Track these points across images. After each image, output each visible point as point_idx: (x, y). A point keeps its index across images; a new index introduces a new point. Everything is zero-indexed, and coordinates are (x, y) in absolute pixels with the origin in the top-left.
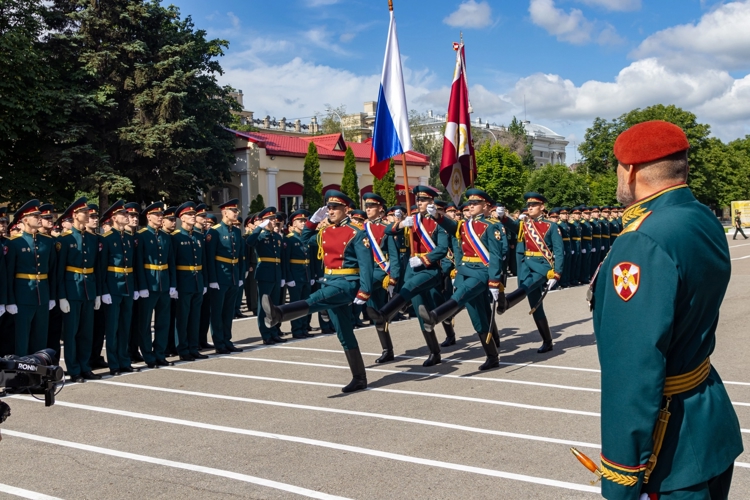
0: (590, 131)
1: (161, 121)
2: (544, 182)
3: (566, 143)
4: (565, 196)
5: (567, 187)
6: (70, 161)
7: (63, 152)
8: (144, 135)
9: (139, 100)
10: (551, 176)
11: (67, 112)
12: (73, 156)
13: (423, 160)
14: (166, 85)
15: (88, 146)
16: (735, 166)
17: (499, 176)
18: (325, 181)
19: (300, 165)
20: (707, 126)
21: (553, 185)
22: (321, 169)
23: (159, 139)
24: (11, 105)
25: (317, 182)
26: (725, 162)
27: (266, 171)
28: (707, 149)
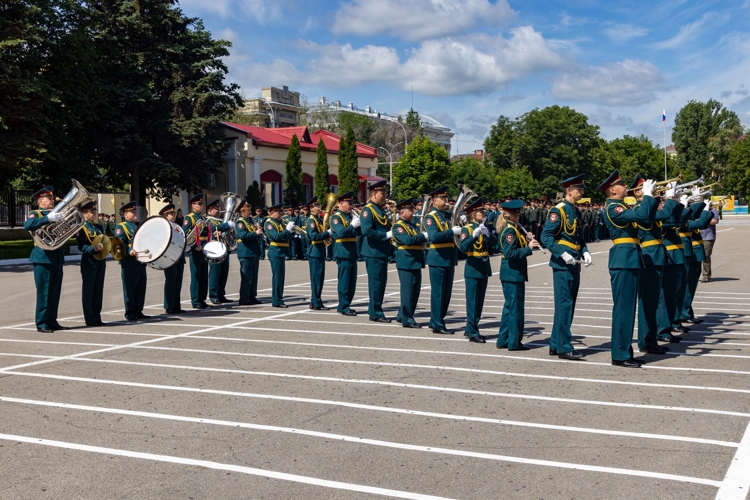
0: (494, 127)
1: (196, 115)
2: (463, 175)
3: (451, 135)
4: (483, 189)
5: (485, 180)
6: (123, 148)
7: (118, 140)
8: (181, 127)
9: (177, 96)
10: (470, 169)
11: (123, 105)
12: (125, 143)
13: (372, 153)
14: (200, 84)
15: (137, 135)
16: (616, 164)
17: (431, 169)
18: (305, 169)
19: (284, 155)
20: (597, 127)
21: (472, 178)
22: (302, 160)
23: (195, 131)
24: (79, 98)
25: (300, 170)
26: (608, 161)
27: (252, 159)
28: (597, 149)
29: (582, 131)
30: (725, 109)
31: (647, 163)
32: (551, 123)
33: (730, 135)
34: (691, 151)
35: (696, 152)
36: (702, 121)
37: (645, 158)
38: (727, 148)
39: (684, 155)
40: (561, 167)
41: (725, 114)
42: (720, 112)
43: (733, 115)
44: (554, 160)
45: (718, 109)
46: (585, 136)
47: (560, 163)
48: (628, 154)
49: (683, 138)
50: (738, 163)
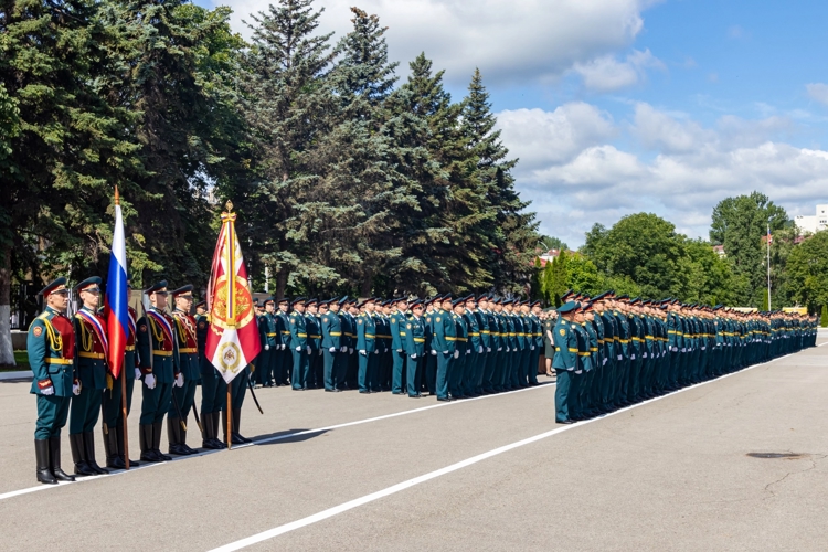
29: (670, 240)
30: (771, 203)
31: (712, 269)
32: (646, 232)
33: (784, 237)
34: (741, 254)
35: (748, 255)
36: (754, 220)
37: (711, 264)
38: (783, 252)
39: (734, 258)
40: (658, 276)
41: (773, 210)
42: (765, 207)
43: (780, 211)
44: (650, 269)
45: (764, 203)
46: (672, 245)
47: (656, 272)
48: (694, 260)
49: (733, 239)
50: (797, 270)
